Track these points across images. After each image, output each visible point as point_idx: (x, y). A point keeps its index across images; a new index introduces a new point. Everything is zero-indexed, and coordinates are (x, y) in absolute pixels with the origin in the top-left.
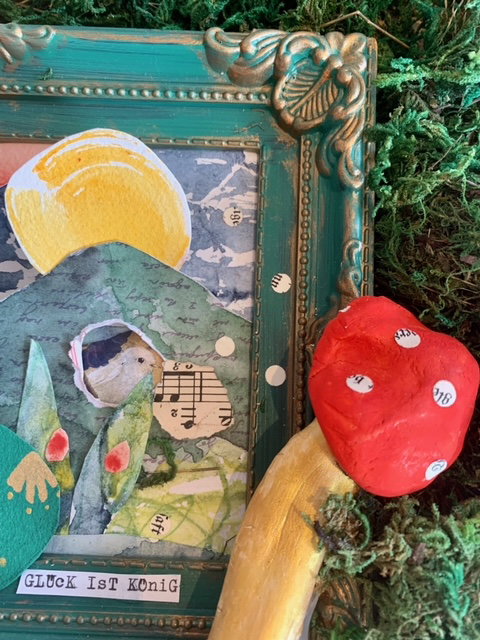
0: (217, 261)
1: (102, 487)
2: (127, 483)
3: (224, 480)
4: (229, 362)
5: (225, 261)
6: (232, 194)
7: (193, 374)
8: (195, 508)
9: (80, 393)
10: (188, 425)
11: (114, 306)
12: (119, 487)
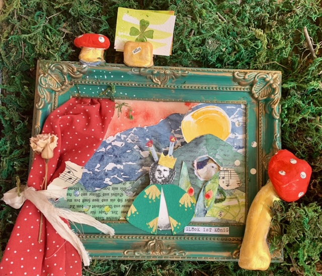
0: (234, 137)
1: (204, 204)
2: (211, 202)
3: (239, 201)
4: (239, 167)
5: (236, 137)
6: (238, 117)
7: (228, 171)
8: (231, 209)
9: (196, 177)
10: (228, 186)
11: (206, 151)
12: (209, 203)
